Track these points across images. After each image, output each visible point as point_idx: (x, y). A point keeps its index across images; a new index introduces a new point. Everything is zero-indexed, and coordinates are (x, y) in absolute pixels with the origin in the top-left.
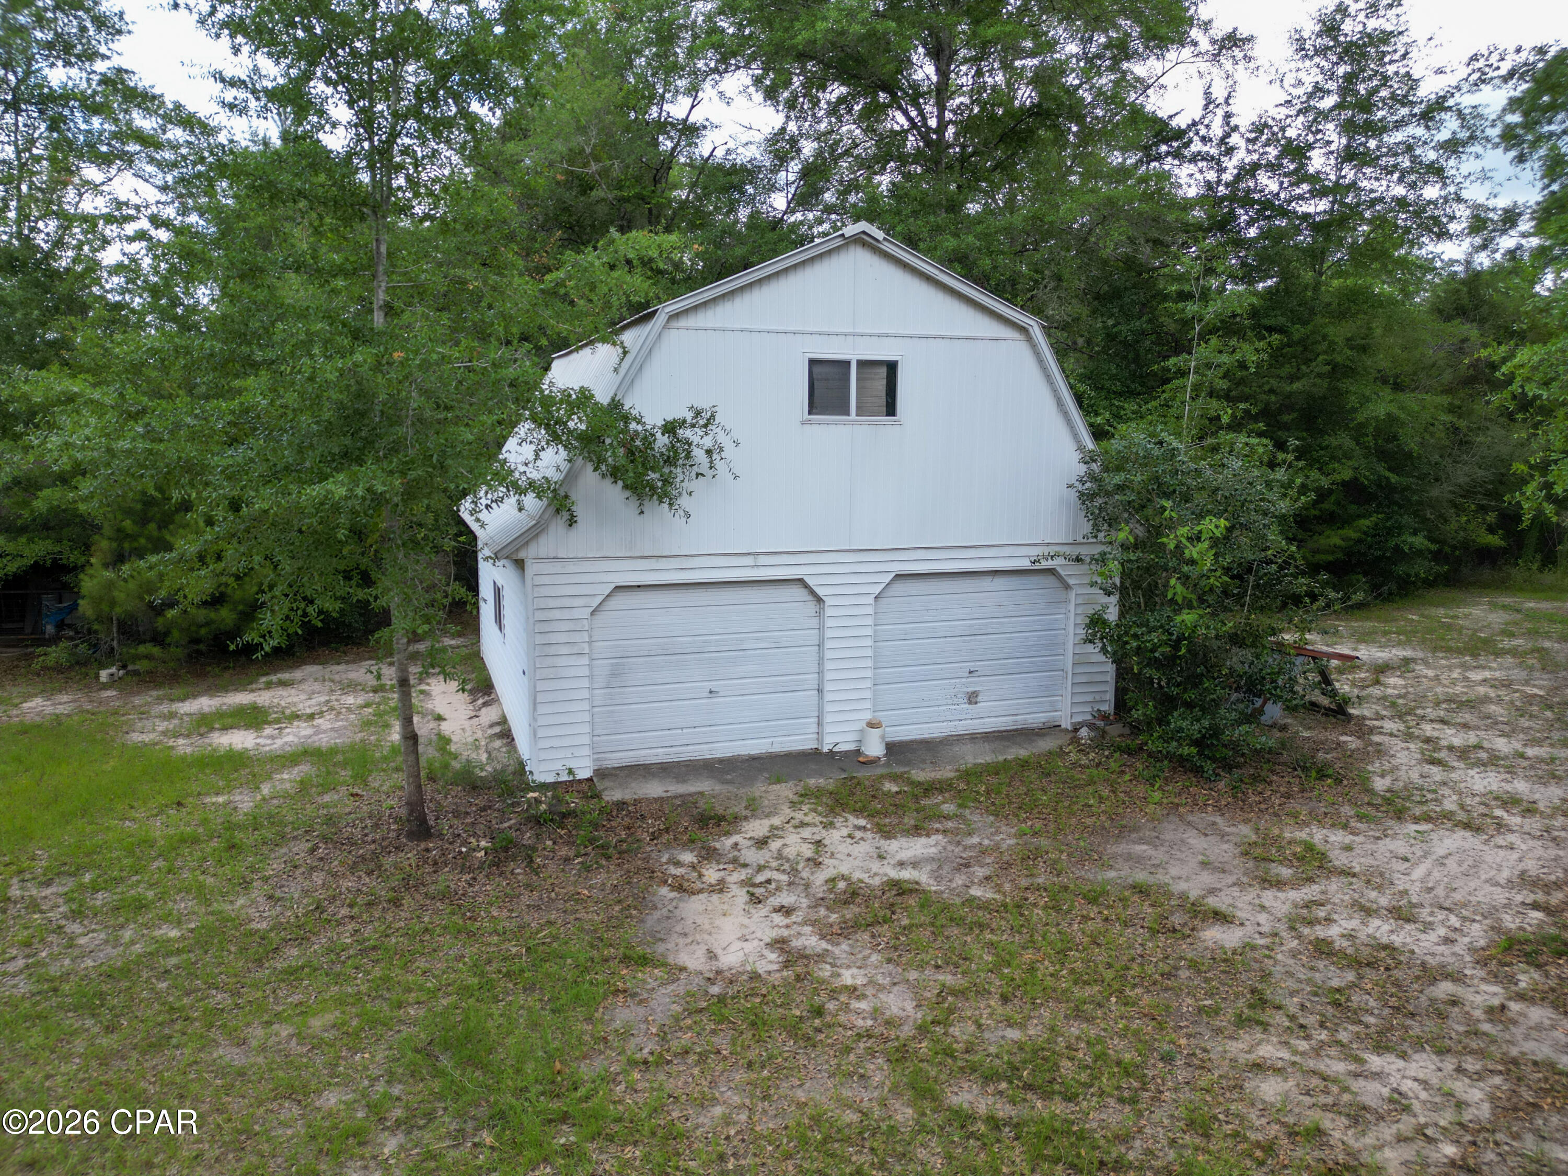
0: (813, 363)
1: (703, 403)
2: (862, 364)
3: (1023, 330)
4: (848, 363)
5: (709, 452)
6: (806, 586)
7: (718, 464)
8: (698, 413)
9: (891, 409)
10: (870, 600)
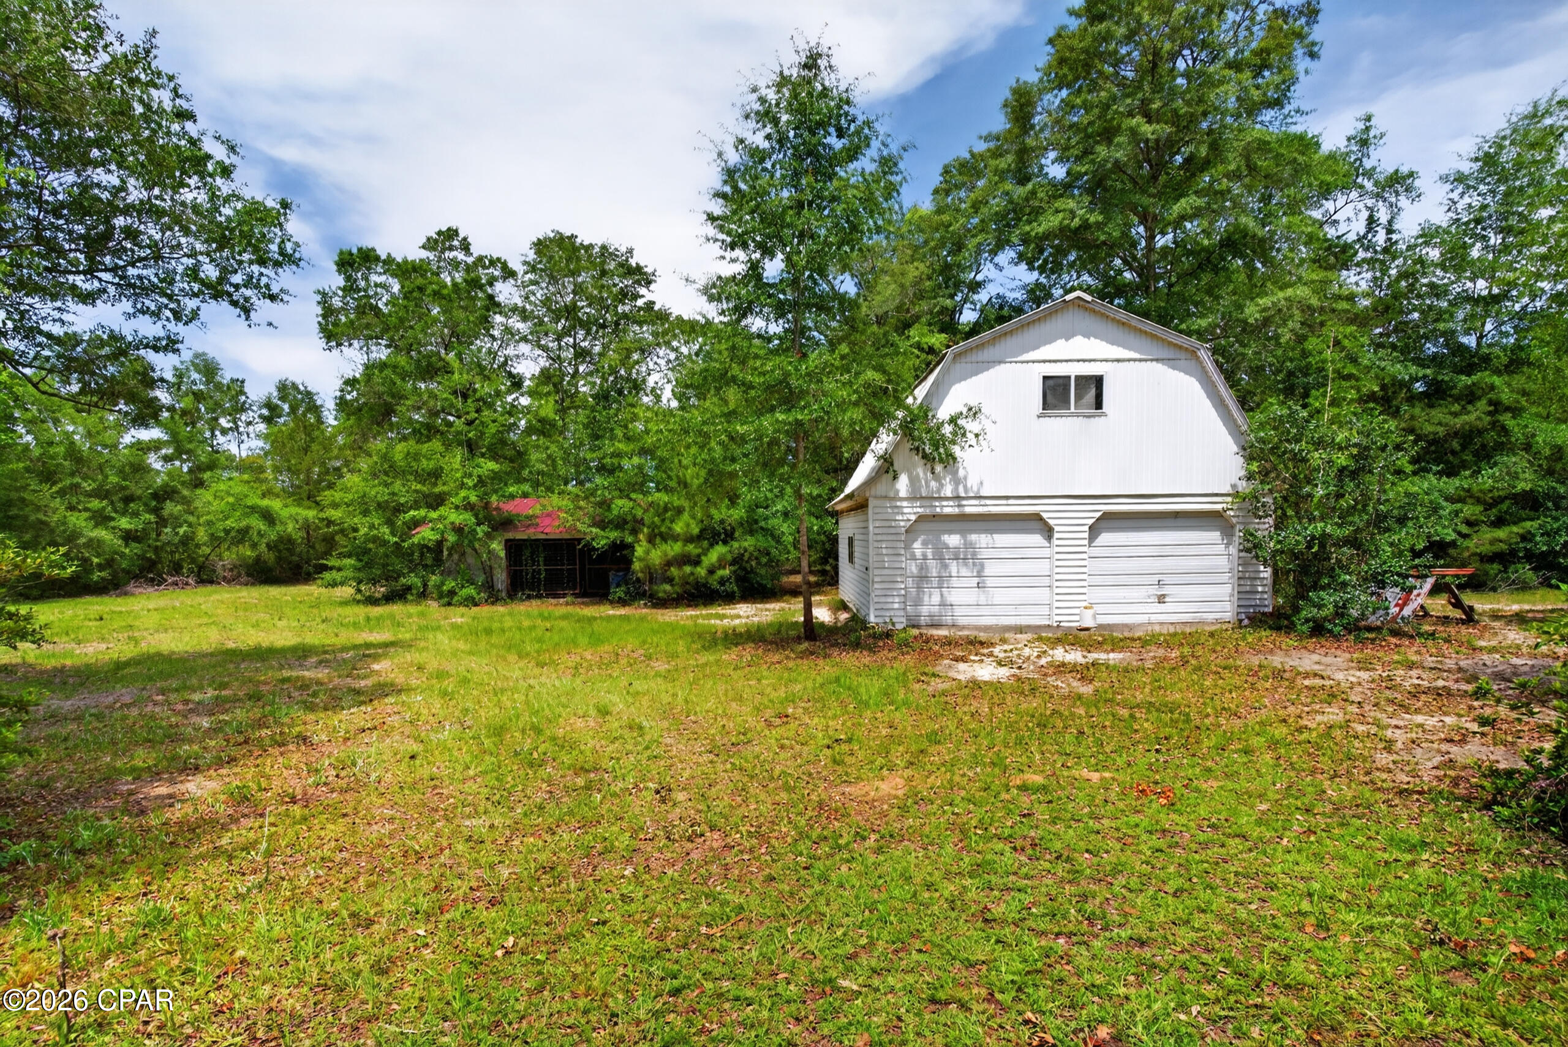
0: (1045, 378)
1: (973, 403)
2: (1077, 378)
3: (1193, 353)
4: (1069, 377)
5: (977, 436)
6: (1041, 519)
7: (982, 442)
8: (970, 409)
9: (1099, 405)
10: (1086, 528)
